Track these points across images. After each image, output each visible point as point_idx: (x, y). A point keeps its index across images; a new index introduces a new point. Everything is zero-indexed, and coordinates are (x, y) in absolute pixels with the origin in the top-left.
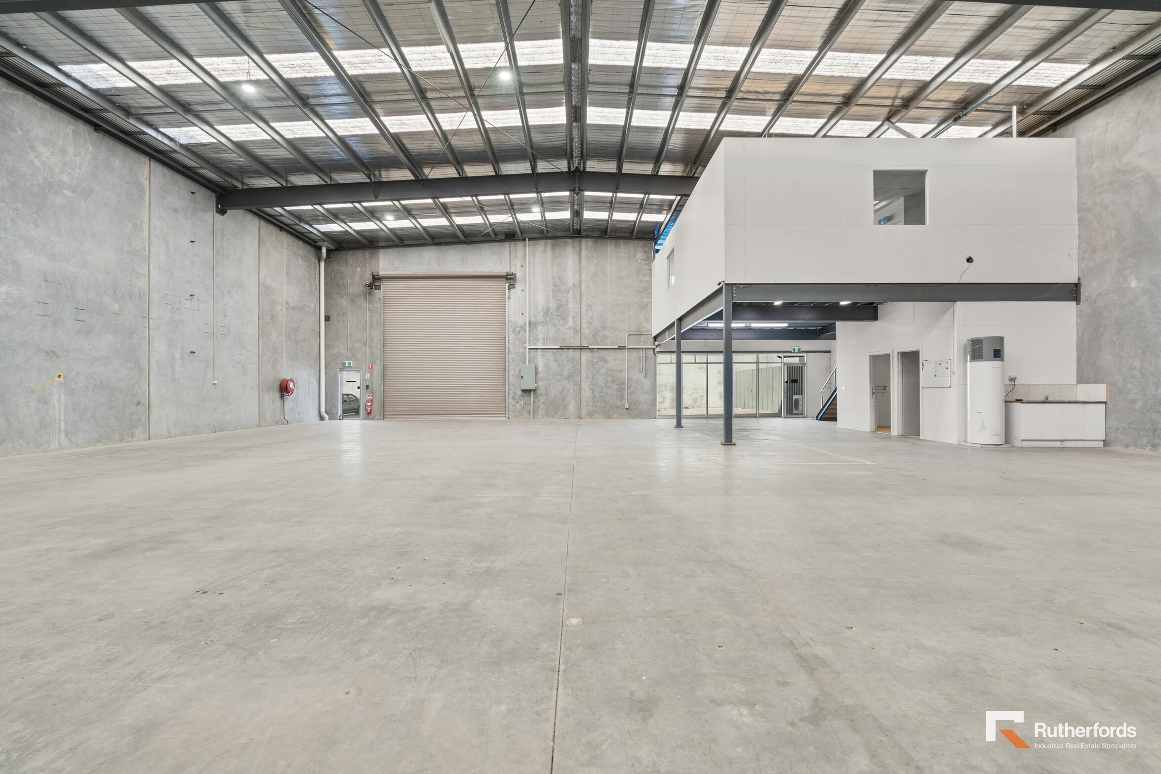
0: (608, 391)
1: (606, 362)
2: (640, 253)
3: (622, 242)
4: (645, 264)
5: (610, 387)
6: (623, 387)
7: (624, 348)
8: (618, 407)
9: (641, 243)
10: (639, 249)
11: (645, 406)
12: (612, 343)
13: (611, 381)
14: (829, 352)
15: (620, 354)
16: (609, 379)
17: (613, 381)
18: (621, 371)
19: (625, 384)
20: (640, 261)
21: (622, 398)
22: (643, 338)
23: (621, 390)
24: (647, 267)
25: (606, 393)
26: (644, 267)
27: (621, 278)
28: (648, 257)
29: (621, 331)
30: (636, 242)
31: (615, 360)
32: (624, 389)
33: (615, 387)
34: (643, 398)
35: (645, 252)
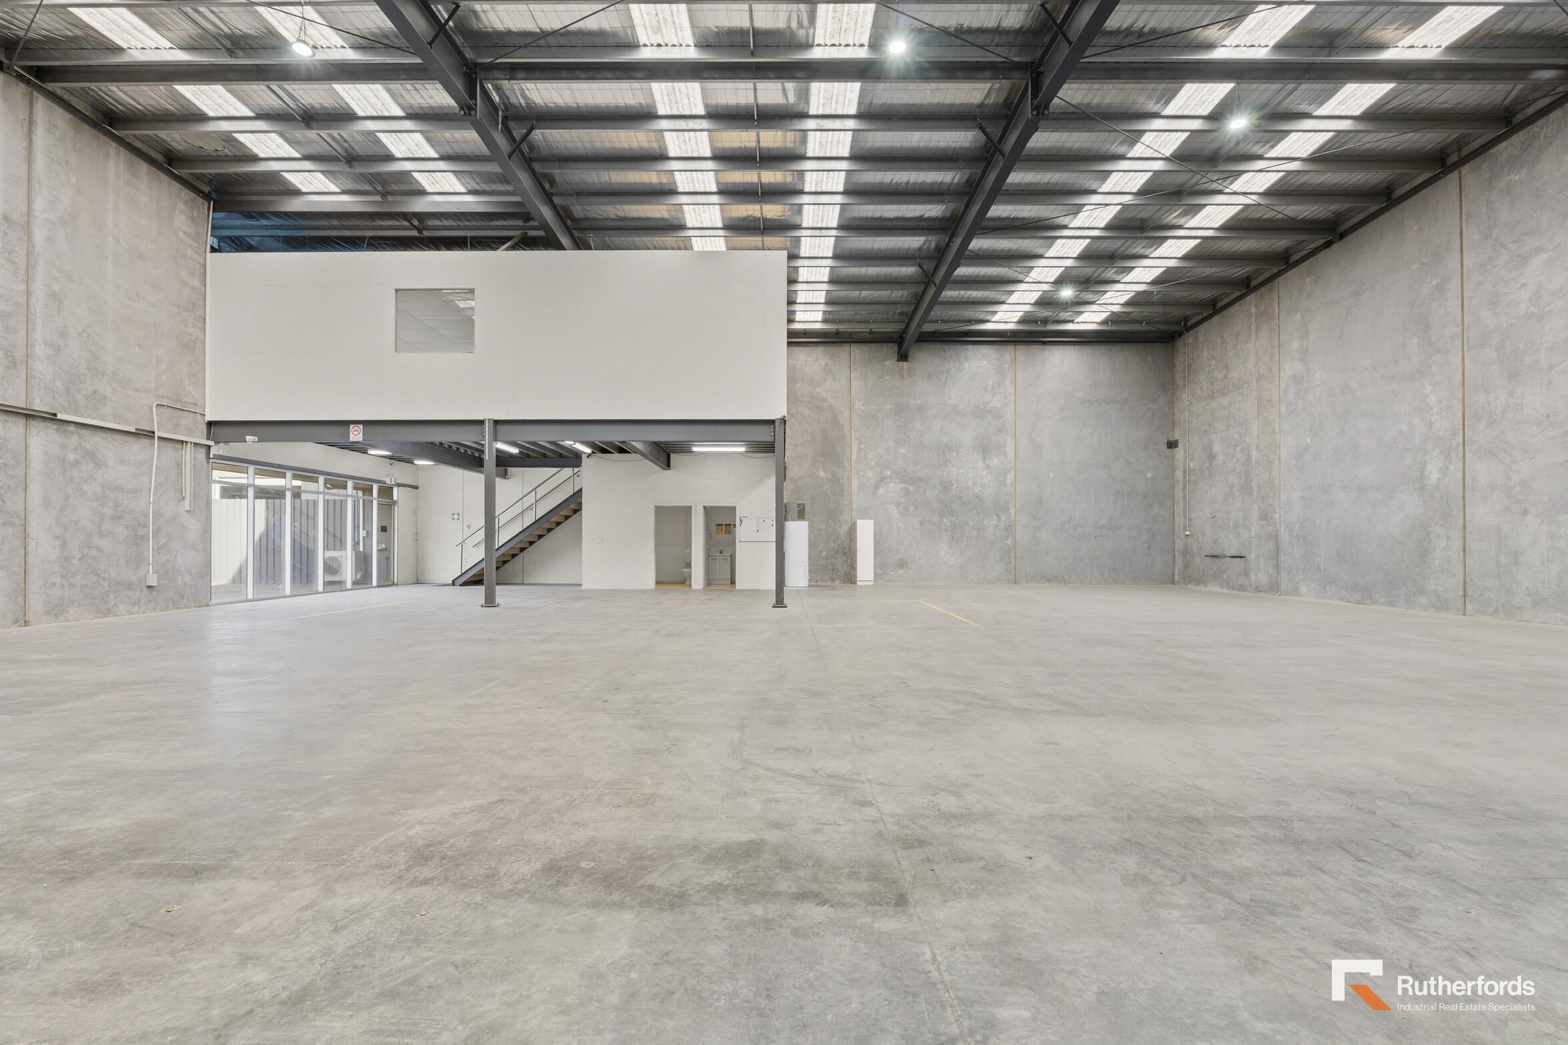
0: (105, 544)
1: (99, 463)
2: (183, 217)
3: (144, 166)
4: (191, 246)
5: (109, 533)
6: (141, 532)
7: (150, 435)
8: (129, 586)
9: (186, 194)
10: (181, 206)
11: (188, 579)
12: (116, 418)
13: (113, 518)
14: (416, 487)
15: (136, 448)
16: (108, 511)
17: (117, 518)
18: (136, 492)
19: (146, 526)
20: (181, 234)
21: (138, 560)
22: (186, 419)
23: (137, 540)
24: (196, 256)
25: (99, 549)
26: (189, 252)
27: (140, 256)
28: (198, 233)
29: (136, 390)
30: (176, 186)
31: (123, 462)
32: (145, 538)
33: (123, 532)
34: (186, 559)
35: (193, 219)
